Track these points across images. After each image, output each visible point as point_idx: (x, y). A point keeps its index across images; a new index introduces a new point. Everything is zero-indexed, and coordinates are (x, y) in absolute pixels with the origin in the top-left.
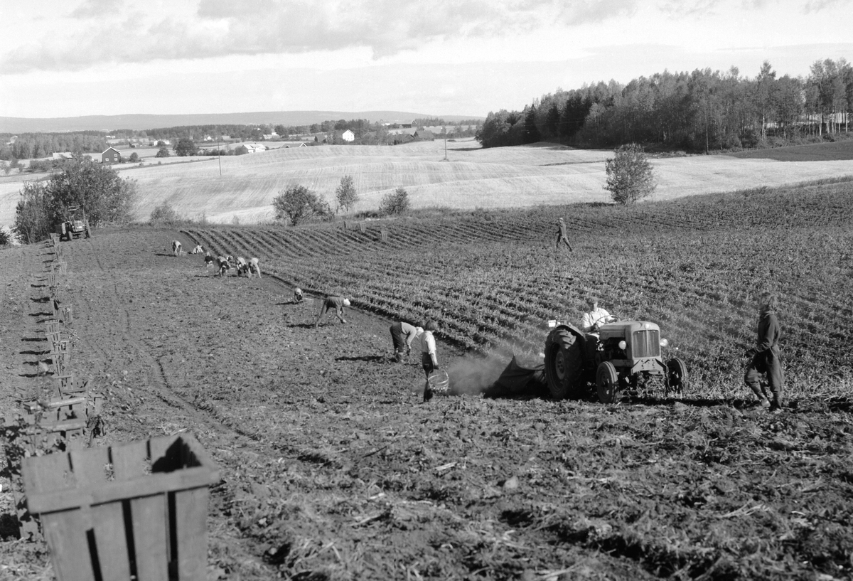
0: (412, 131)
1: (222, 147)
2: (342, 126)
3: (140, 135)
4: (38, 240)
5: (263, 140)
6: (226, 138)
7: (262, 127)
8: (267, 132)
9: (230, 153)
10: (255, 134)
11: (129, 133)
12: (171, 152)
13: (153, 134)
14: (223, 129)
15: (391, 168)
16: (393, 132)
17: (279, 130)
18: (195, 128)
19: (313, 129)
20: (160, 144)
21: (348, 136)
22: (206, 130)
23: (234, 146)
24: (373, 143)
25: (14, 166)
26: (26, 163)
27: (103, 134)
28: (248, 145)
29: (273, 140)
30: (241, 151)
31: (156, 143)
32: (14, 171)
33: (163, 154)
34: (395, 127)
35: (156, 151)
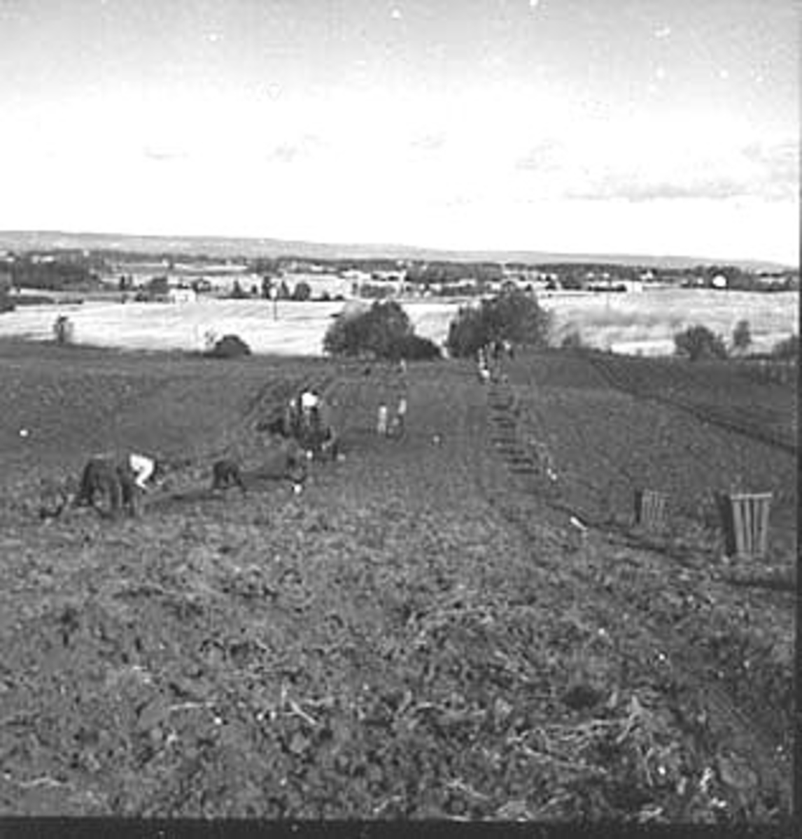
0: (782, 281)
1: (604, 284)
2: (715, 272)
3: (530, 268)
4: (466, 355)
5: (639, 280)
6: (606, 275)
7: (639, 267)
8: (644, 272)
9: (612, 290)
10: (633, 274)
11: (521, 267)
12: (558, 285)
13: (542, 268)
14: (603, 268)
15: (769, 315)
16: (764, 280)
17: (654, 271)
18: (578, 266)
19: (687, 272)
20: (548, 279)
21: (720, 281)
22: (589, 267)
23: (615, 284)
24: (747, 289)
25: (427, 288)
26: (437, 287)
27: (498, 266)
28: (628, 284)
29: (649, 281)
30: (622, 289)
31: (544, 276)
32: (428, 294)
33: (551, 287)
34: (764, 275)
35: (546, 284)
